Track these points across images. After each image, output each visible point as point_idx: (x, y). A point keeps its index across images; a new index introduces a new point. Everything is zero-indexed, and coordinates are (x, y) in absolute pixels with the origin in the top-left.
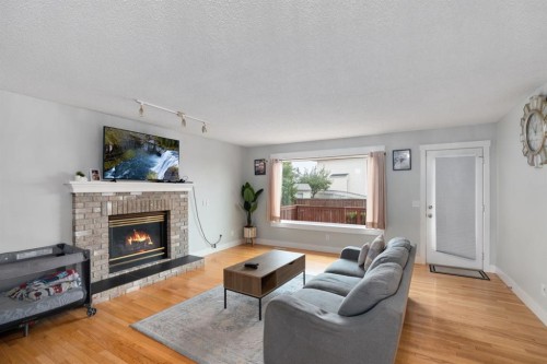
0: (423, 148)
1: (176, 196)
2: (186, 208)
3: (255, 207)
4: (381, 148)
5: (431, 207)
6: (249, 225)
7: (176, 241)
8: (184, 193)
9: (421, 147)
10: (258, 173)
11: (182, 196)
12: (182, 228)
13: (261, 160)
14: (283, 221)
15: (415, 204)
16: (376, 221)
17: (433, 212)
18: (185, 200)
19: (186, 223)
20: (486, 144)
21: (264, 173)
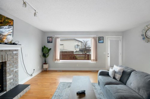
0: (107, 37)
1: (11, 52)
2: (17, 59)
3: (48, 56)
4: (95, 36)
5: (108, 54)
6: (45, 63)
7: (10, 79)
8: (16, 50)
9: (106, 36)
10: (49, 42)
11: (15, 52)
12: (15, 71)
13: (50, 37)
14: (61, 61)
15: (104, 53)
16: (95, 59)
17: (109, 55)
18: (17, 55)
19: (17, 67)
20: (121, 37)
21: (52, 42)
